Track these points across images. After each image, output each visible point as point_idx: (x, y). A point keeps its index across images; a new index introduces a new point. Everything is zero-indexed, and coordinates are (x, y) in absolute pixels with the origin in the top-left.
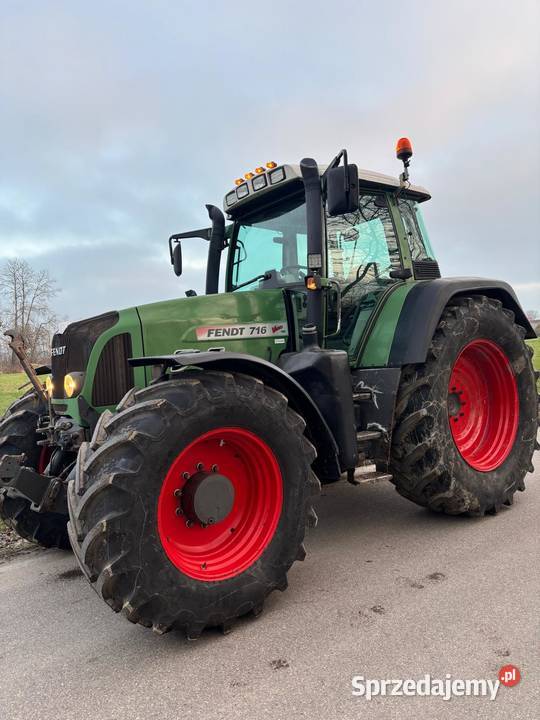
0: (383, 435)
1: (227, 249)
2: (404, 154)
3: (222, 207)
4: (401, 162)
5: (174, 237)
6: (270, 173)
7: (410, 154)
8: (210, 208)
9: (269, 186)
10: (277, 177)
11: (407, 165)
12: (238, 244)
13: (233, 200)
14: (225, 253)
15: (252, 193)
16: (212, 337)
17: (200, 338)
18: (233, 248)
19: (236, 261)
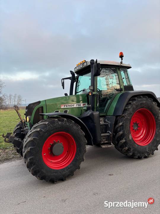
0: (110, 135)
1: (75, 82)
2: (121, 56)
3: (74, 71)
4: (120, 58)
5: (62, 79)
6: (84, 63)
7: (123, 56)
8: (71, 71)
9: (84, 67)
10: (85, 64)
11: (122, 59)
12: (78, 81)
13: (76, 70)
14: (75, 83)
15: (80, 68)
16: (65, 107)
17: (62, 108)
18: (77, 82)
19: (78, 85)
